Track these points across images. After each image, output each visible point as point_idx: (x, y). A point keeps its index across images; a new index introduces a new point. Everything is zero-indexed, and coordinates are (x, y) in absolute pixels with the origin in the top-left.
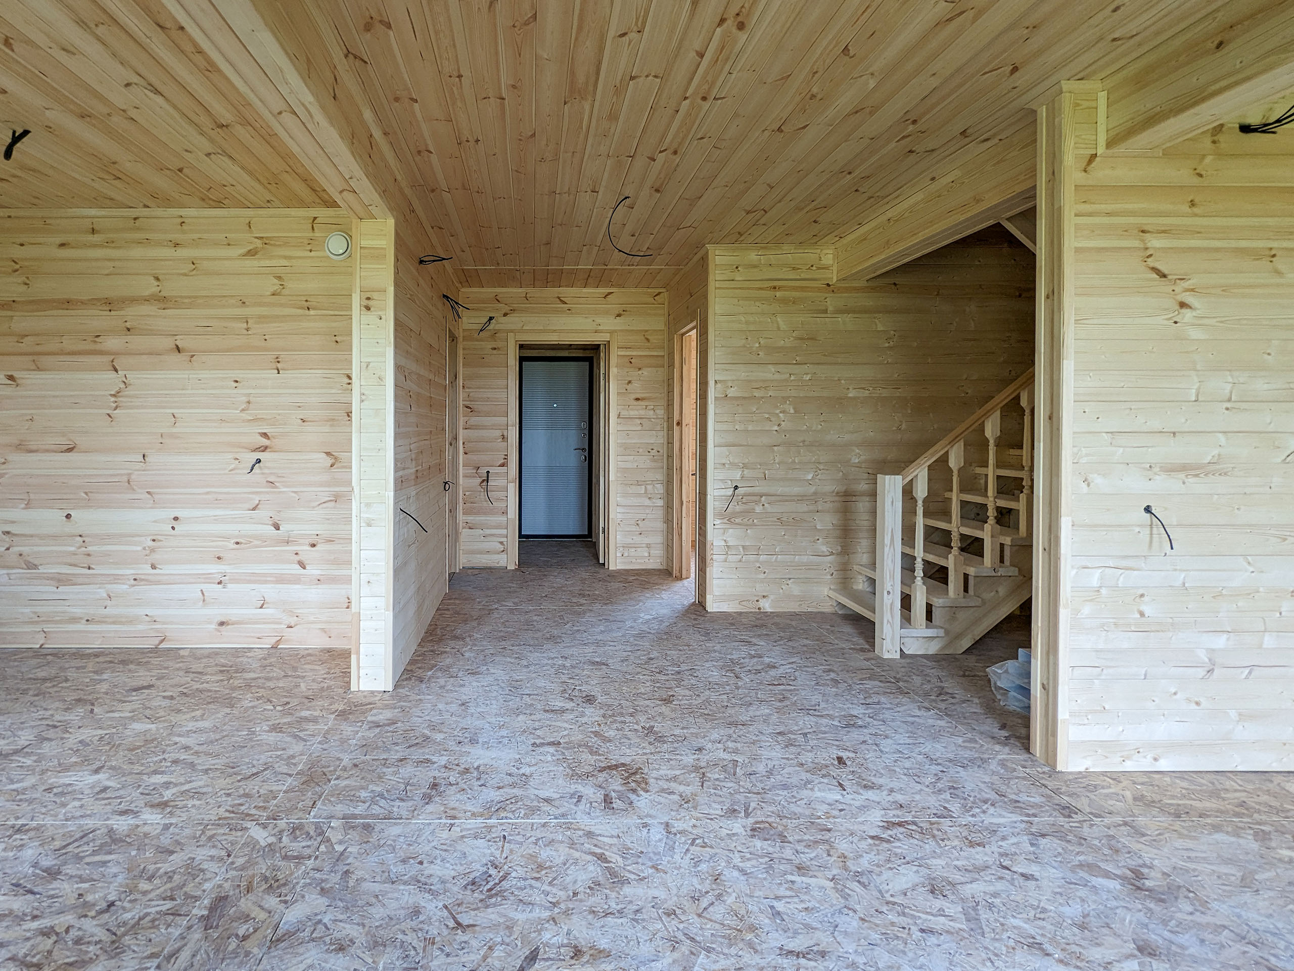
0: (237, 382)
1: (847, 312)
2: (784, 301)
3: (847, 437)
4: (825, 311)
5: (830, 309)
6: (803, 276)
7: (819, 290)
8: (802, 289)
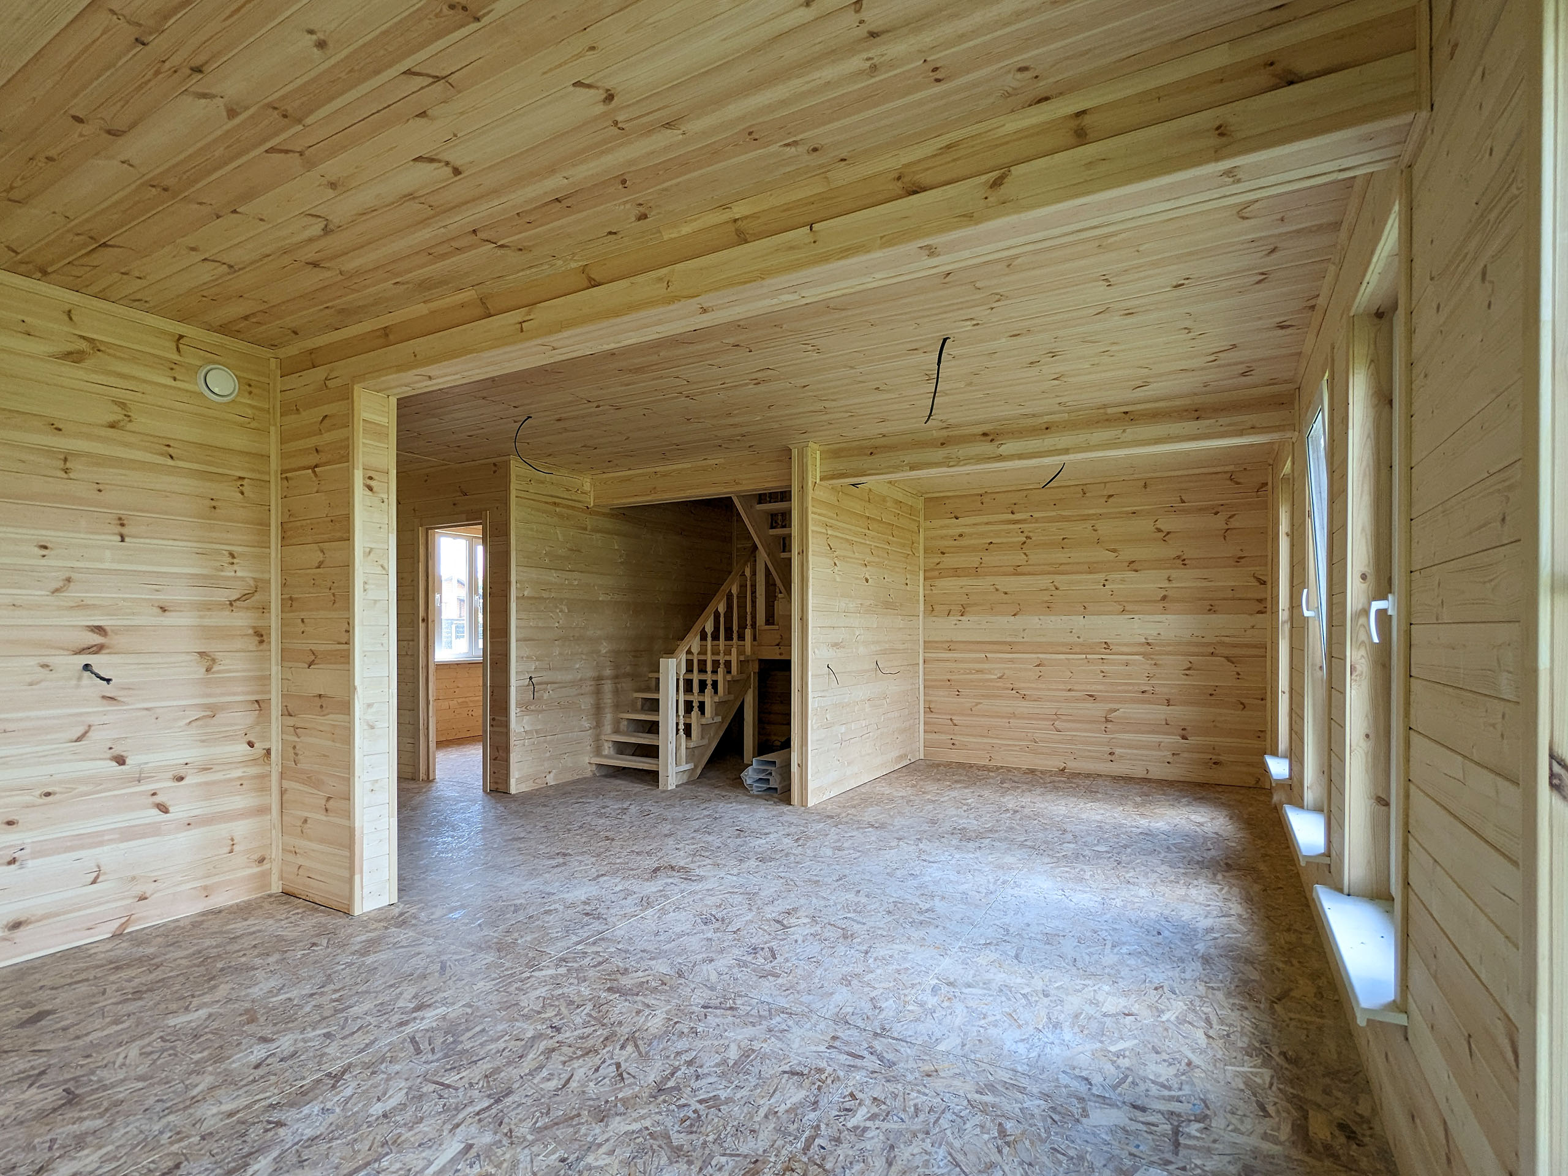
0: (45, 547)
1: (599, 531)
2: (561, 516)
3: (599, 632)
4: (586, 529)
5: (589, 527)
6: (574, 498)
7: (583, 511)
8: (573, 508)
